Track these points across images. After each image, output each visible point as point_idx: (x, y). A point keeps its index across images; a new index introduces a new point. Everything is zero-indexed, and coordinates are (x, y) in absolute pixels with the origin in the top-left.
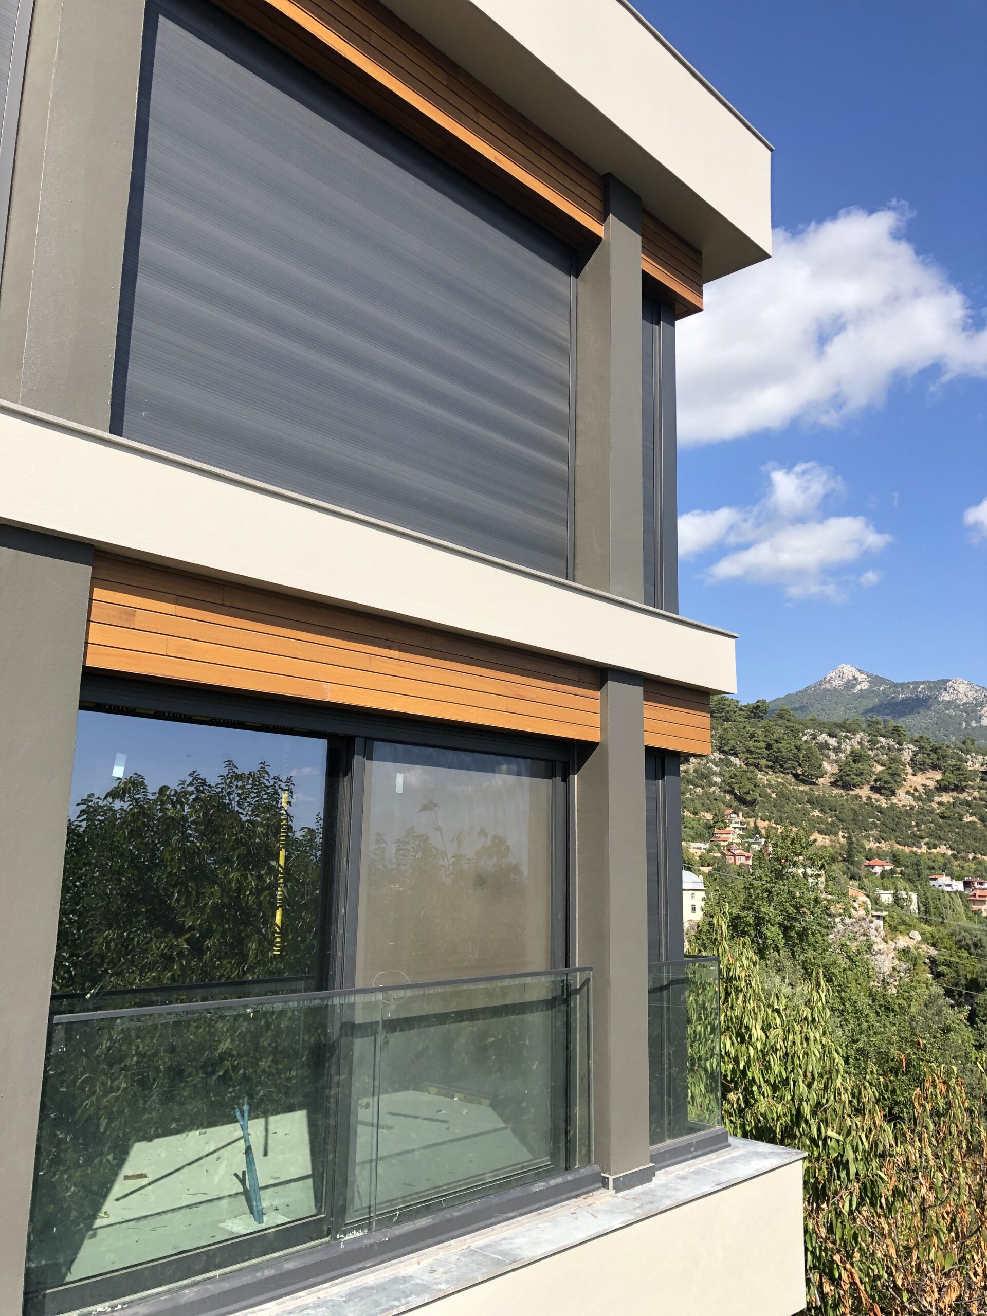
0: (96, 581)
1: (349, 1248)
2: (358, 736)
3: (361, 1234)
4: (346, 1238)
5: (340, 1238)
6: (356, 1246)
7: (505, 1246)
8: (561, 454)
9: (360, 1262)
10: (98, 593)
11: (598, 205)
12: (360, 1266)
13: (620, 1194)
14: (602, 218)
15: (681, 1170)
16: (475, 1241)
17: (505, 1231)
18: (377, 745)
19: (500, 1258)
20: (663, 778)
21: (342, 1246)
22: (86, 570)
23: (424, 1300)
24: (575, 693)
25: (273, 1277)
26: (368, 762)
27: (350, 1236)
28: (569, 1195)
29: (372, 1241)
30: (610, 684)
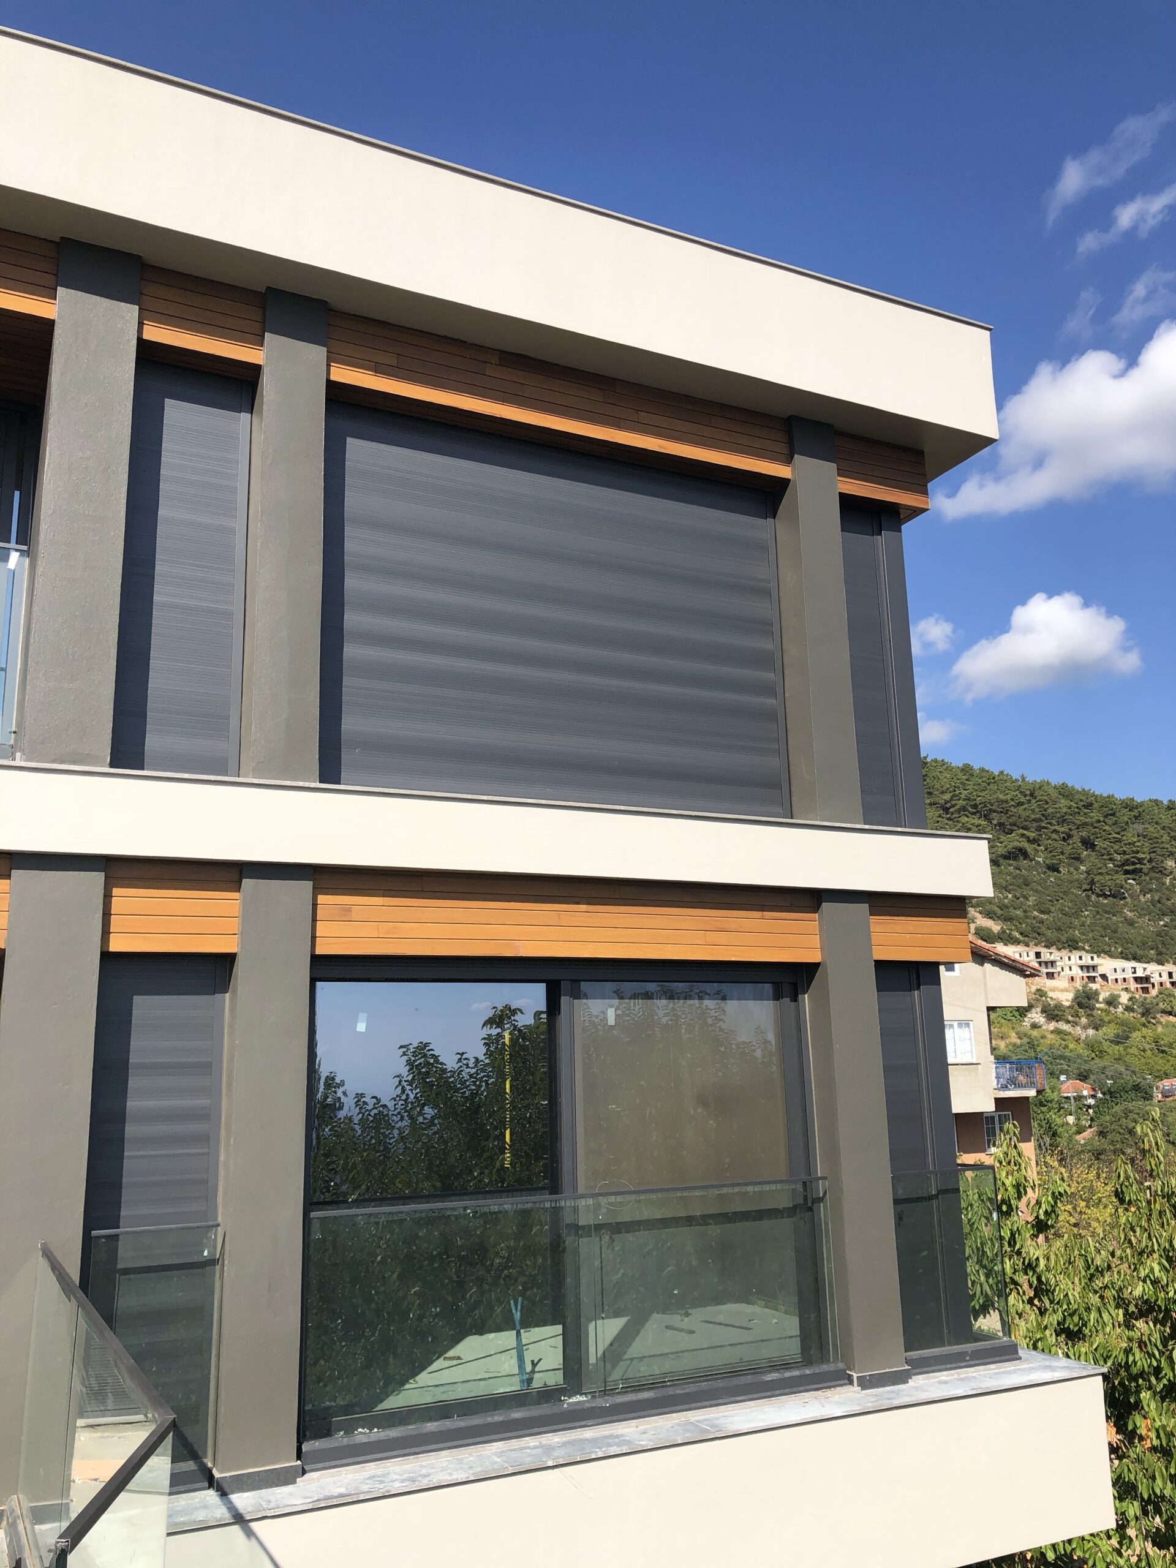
0: (317, 891)
1: (570, 1408)
2: (563, 980)
3: (585, 1399)
4: (571, 1400)
5: (564, 1400)
6: (577, 1407)
7: (721, 1421)
8: (769, 690)
9: (583, 1420)
10: (321, 899)
11: (783, 448)
12: (583, 1423)
13: (864, 1392)
14: (788, 460)
15: (947, 1376)
16: (696, 1416)
17: (730, 1411)
18: (584, 986)
19: (709, 1428)
20: (918, 988)
21: (565, 1406)
22: (308, 885)
23: (622, 1450)
24: (787, 918)
25: (502, 1422)
26: (576, 1001)
27: (574, 1399)
28: (807, 1387)
29: (594, 1405)
30: (825, 905)
